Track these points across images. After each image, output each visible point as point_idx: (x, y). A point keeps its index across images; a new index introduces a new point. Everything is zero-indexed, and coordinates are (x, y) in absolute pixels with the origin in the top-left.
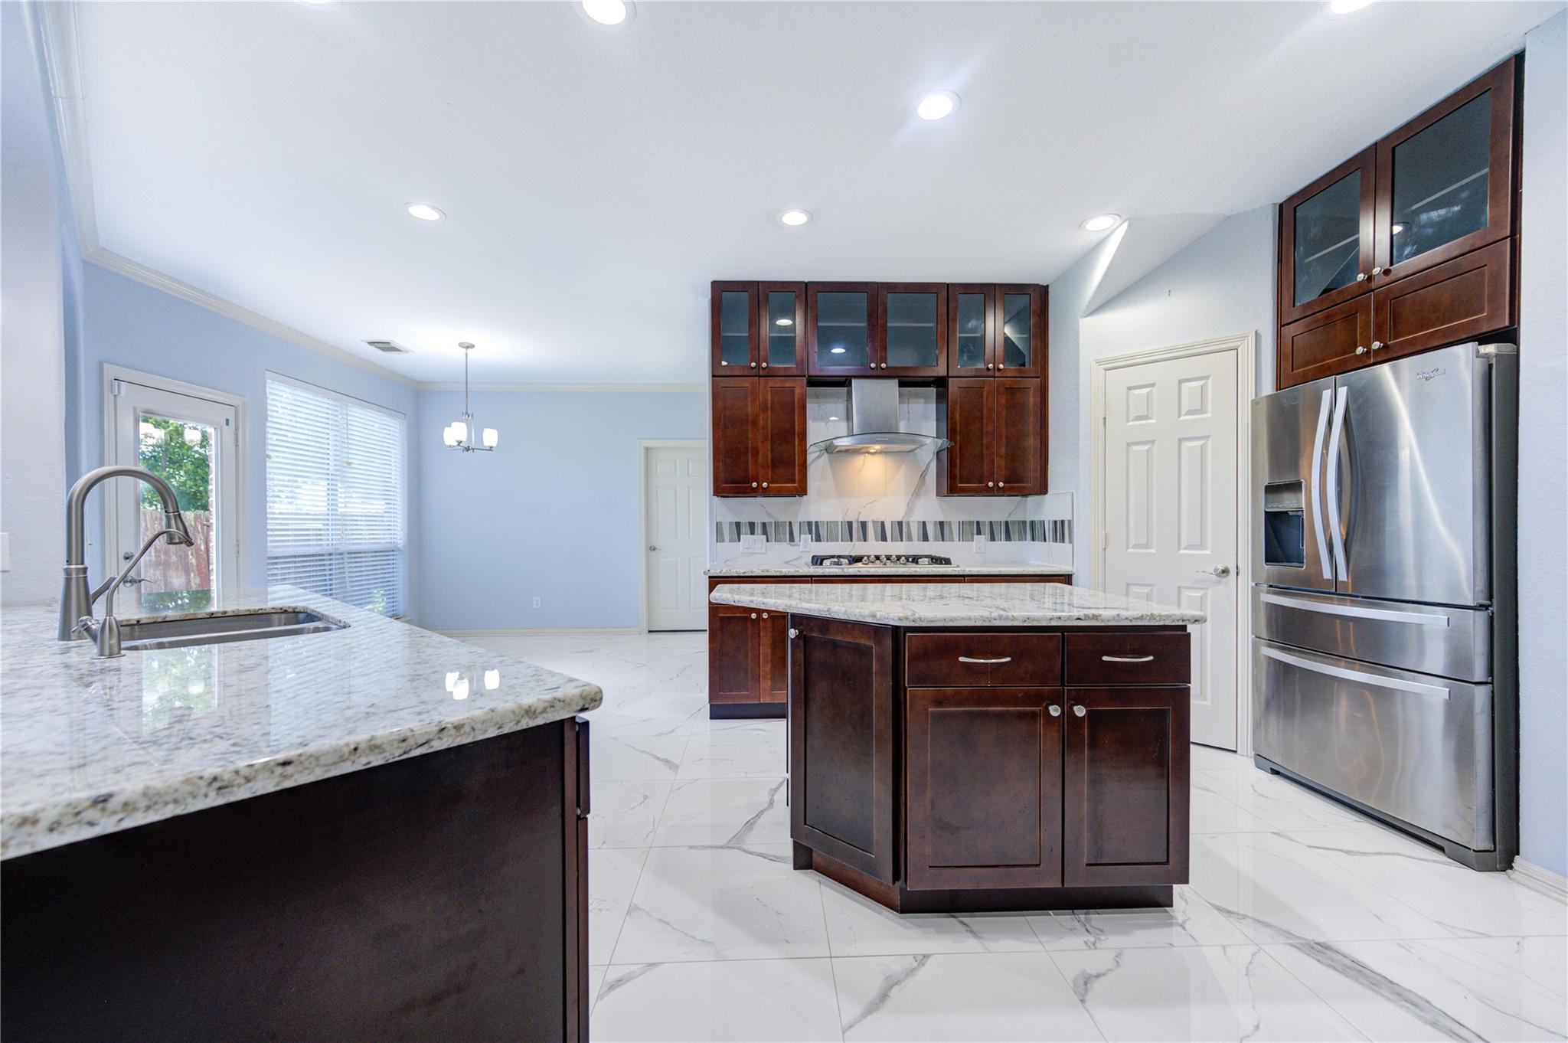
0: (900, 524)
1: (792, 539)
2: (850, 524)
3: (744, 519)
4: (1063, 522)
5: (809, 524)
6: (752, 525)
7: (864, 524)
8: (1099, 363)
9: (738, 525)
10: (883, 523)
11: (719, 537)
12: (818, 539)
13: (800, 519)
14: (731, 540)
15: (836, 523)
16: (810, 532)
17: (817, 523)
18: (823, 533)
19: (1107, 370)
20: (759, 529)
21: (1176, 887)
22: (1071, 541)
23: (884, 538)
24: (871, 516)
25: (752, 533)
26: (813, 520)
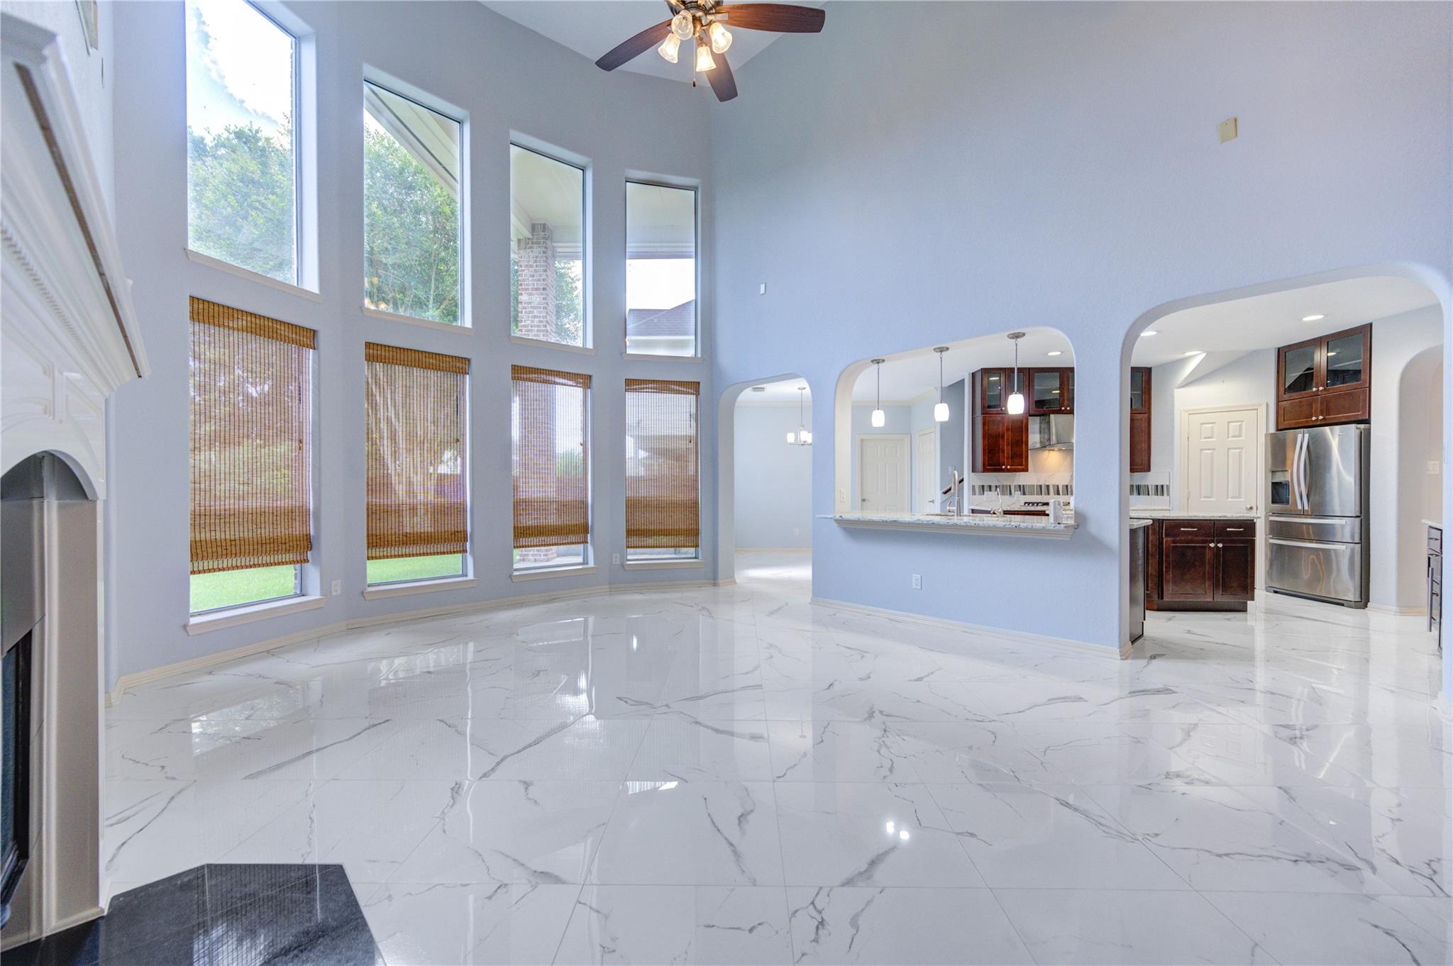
0: (1067, 486)
1: (1011, 494)
2: (1041, 486)
3: (986, 484)
4: (1162, 486)
5: (1020, 486)
6: (990, 487)
7: (1048, 487)
8: (1186, 411)
9: (983, 486)
10: (1058, 486)
11: (974, 493)
12: (1024, 494)
13: (1015, 484)
14: (980, 494)
15: (1033, 486)
16: (1020, 490)
17: (1023, 486)
18: (1027, 490)
19: (1190, 414)
20: (993, 488)
21: (1249, 602)
22: (1168, 495)
23: (1058, 494)
24: (1051, 482)
25: (990, 491)
26: (1021, 484)
